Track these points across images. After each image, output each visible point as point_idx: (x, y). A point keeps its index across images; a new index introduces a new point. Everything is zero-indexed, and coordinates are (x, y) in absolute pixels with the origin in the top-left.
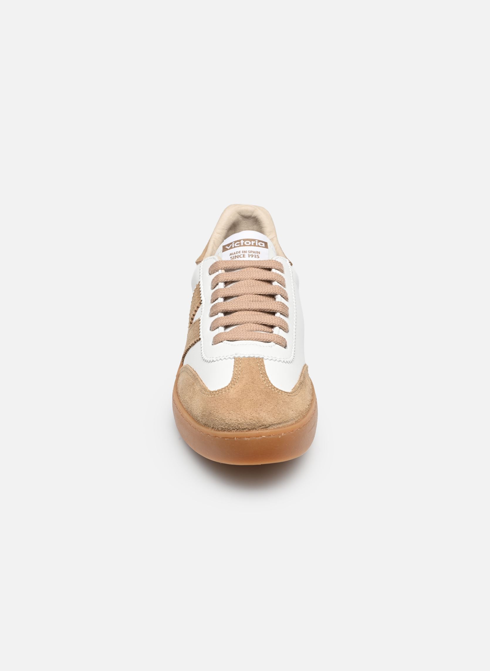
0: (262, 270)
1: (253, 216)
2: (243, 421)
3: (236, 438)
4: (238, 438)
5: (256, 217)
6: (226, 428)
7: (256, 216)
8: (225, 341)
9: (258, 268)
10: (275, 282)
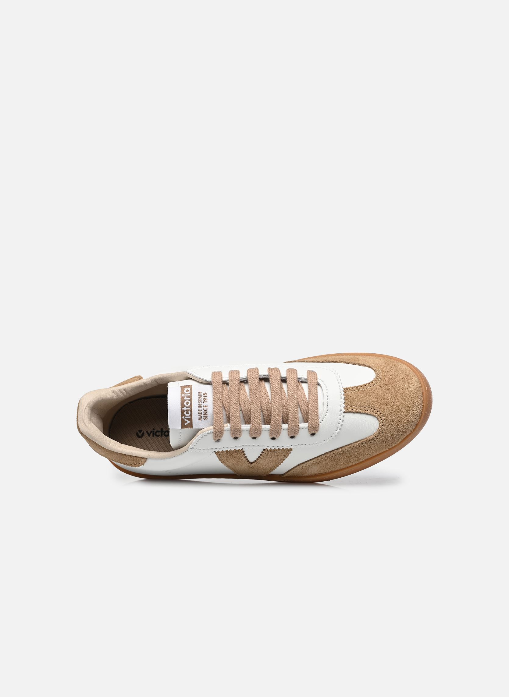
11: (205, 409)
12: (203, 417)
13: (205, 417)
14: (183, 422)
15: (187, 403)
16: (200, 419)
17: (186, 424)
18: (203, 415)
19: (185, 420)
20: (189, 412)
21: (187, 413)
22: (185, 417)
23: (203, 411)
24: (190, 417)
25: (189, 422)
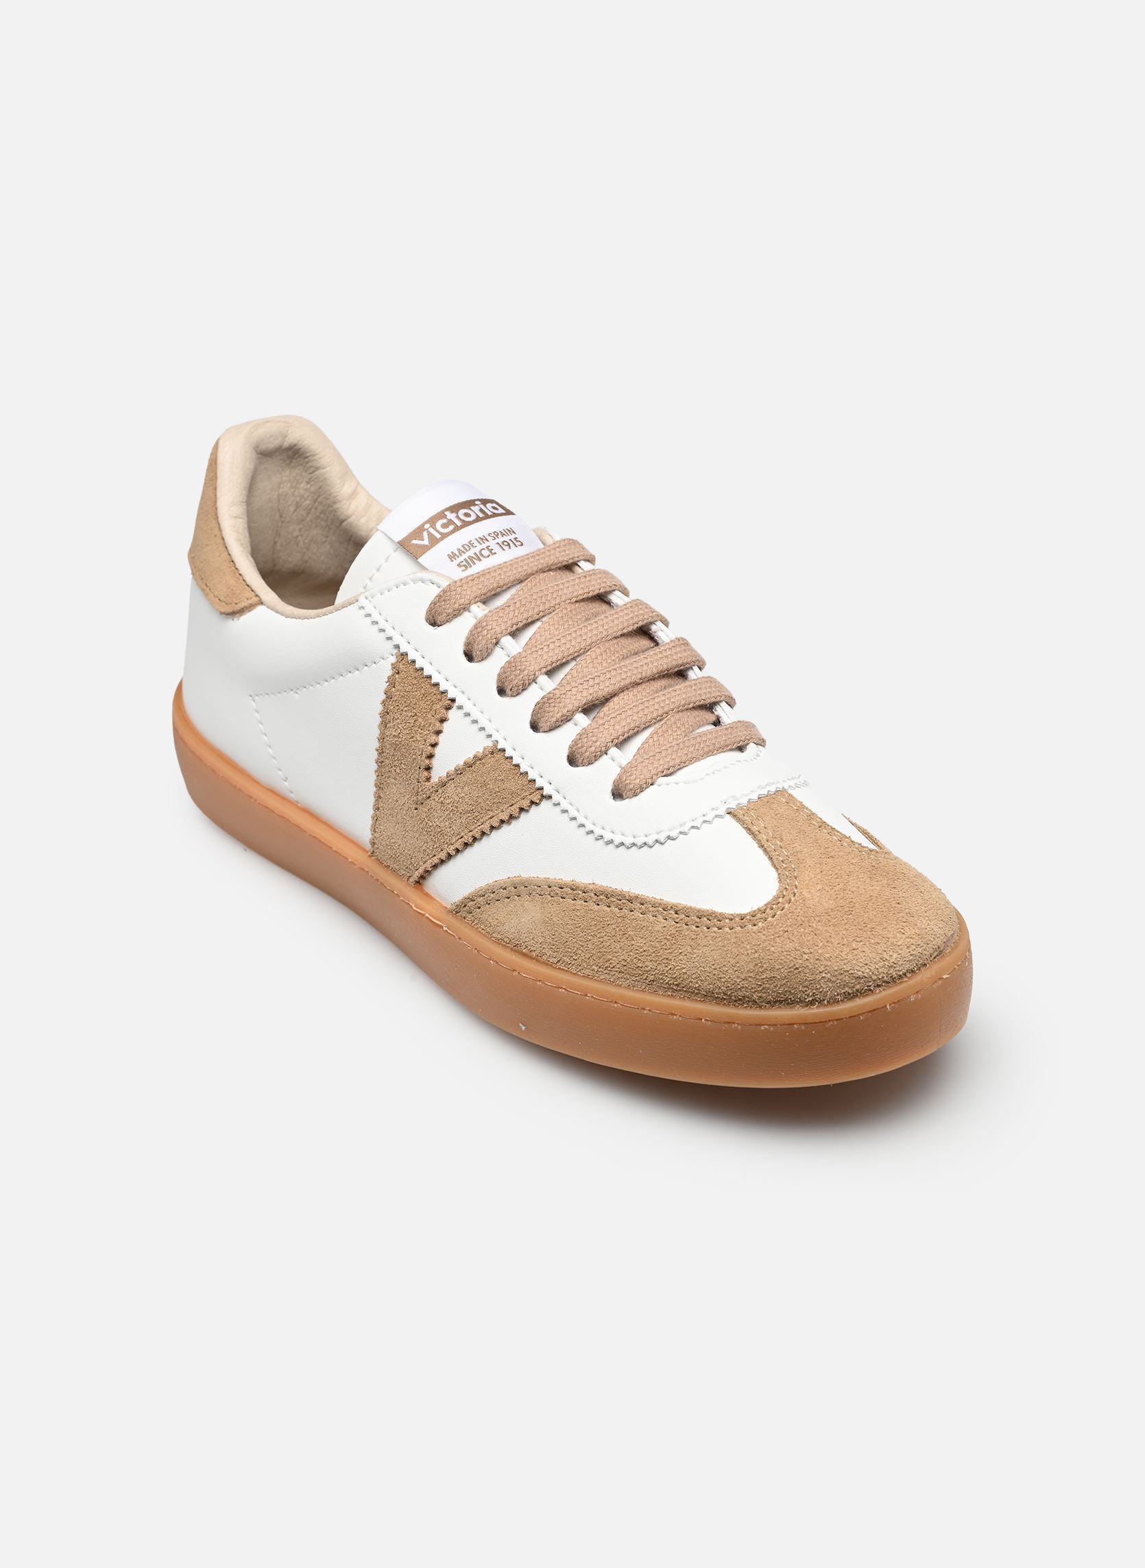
0: (559, 572)
1: (286, 444)
2: (895, 955)
3: (890, 1005)
4: (894, 1003)
5: (295, 445)
6: (857, 990)
7: (295, 442)
8: (661, 780)
9: (550, 570)
10: (615, 593)
11: (486, 553)
12: (462, 559)
13: (464, 563)
14: (418, 532)
15: (467, 515)
16: (452, 557)
17: (415, 542)
18: (465, 556)
19: (425, 534)
20: (451, 527)
21: (445, 526)
22: (432, 530)
23: (477, 550)
24: (438, 536)
25: (426, 542)
